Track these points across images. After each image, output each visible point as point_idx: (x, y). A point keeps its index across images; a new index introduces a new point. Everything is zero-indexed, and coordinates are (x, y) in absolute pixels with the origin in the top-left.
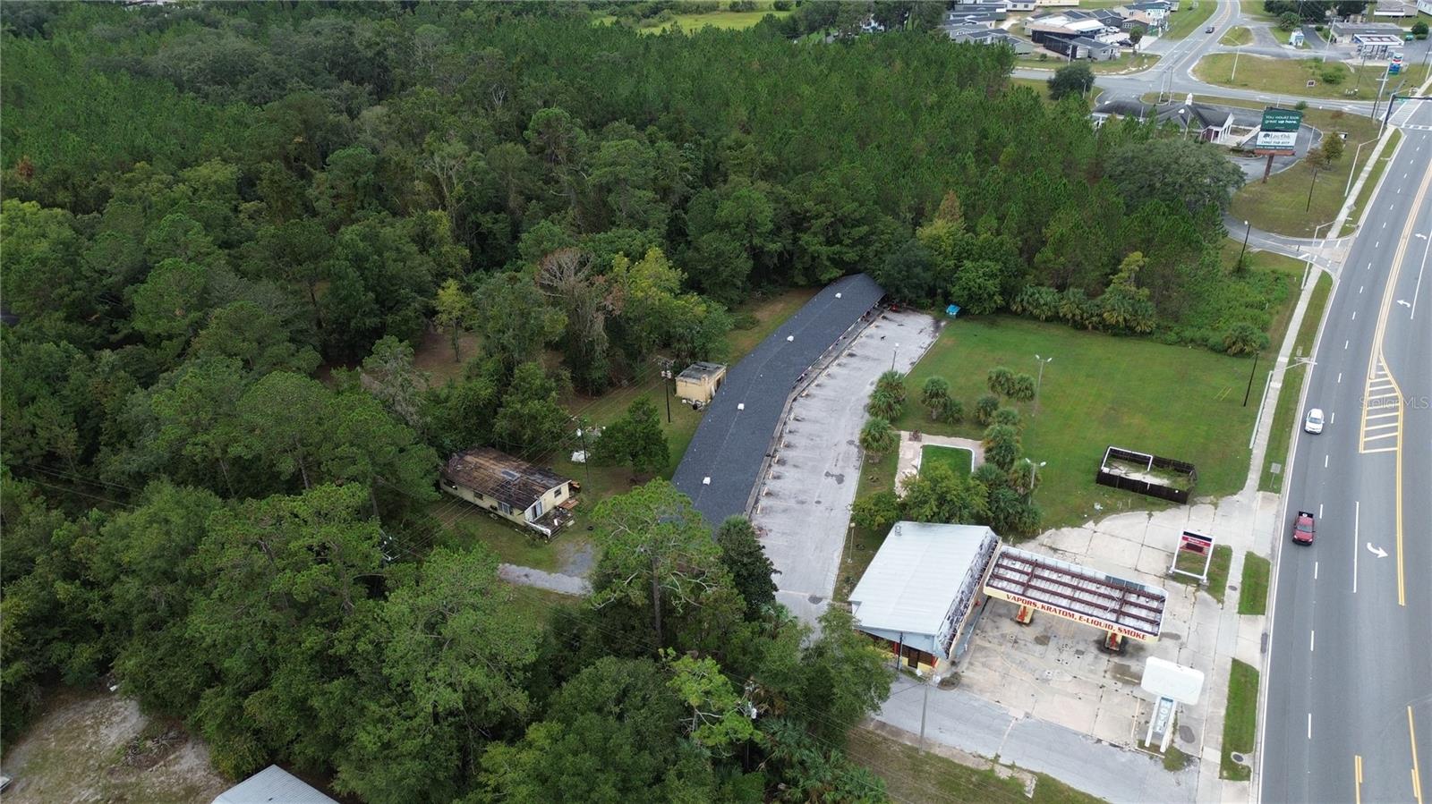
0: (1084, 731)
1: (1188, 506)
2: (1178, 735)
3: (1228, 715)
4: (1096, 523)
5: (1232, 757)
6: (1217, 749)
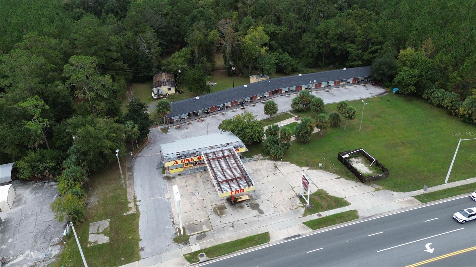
0: (174, 213)
1: (362, 184)
2: (198, 235)
3: (227, 243)
4: (309, 169)
5: (200, 254)
6: (201, 248)
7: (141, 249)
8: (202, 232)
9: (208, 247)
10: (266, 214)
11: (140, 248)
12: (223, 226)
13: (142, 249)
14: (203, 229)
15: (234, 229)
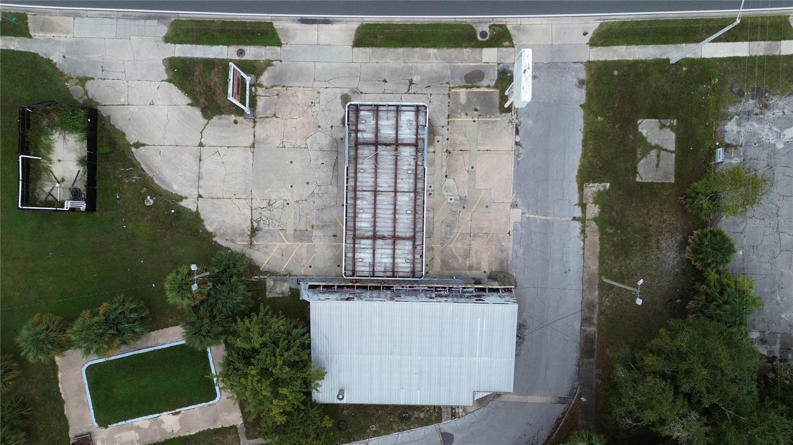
2: (479, 84)
3: (434, 46)
4: (181, 198)
5: (485, 40)
6: (481, 53)
7: (583, 84)
8: (471, 88)
9: (468, 50)
10: (339, 92)
11: (585, 87)
12: (429, 91)
13: (581, 83)
14: (468, 94)
15: (412, 75)
